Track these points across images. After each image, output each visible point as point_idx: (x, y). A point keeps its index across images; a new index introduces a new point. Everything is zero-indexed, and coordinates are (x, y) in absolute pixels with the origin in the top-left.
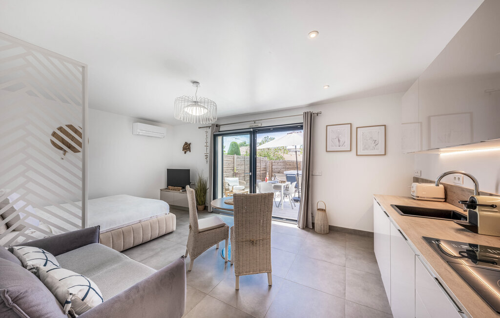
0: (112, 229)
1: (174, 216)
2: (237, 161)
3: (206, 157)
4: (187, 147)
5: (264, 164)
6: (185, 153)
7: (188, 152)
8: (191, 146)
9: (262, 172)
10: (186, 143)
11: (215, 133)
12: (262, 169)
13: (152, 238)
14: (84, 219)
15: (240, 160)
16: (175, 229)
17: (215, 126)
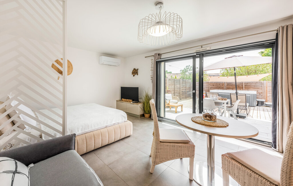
0: (86, 133)
1: (131, 123)
2: (169, 82)
3: (151, 78)
4: (135, 72)
5: (189, 85)
6: (134, 76)
7: (136, 76)
8: (138, 71)
9: (187, 90)
10: (135, 69)
11: (157, 60)
12: (187, 88)
13: (115, 141)
14: (64, 126)
15: (171, 81)
16: (132, 134)
17: (157, 55)
